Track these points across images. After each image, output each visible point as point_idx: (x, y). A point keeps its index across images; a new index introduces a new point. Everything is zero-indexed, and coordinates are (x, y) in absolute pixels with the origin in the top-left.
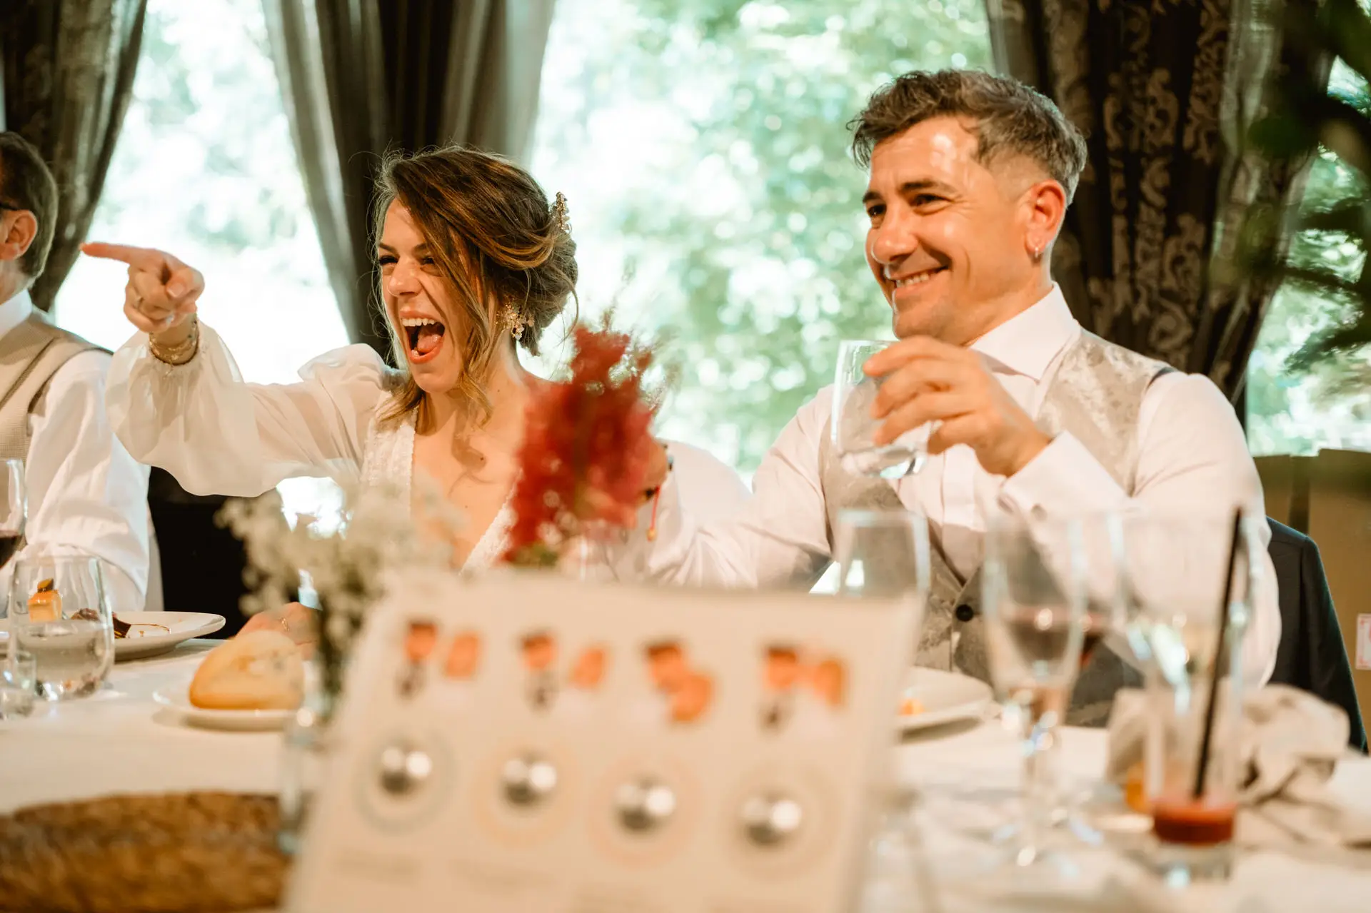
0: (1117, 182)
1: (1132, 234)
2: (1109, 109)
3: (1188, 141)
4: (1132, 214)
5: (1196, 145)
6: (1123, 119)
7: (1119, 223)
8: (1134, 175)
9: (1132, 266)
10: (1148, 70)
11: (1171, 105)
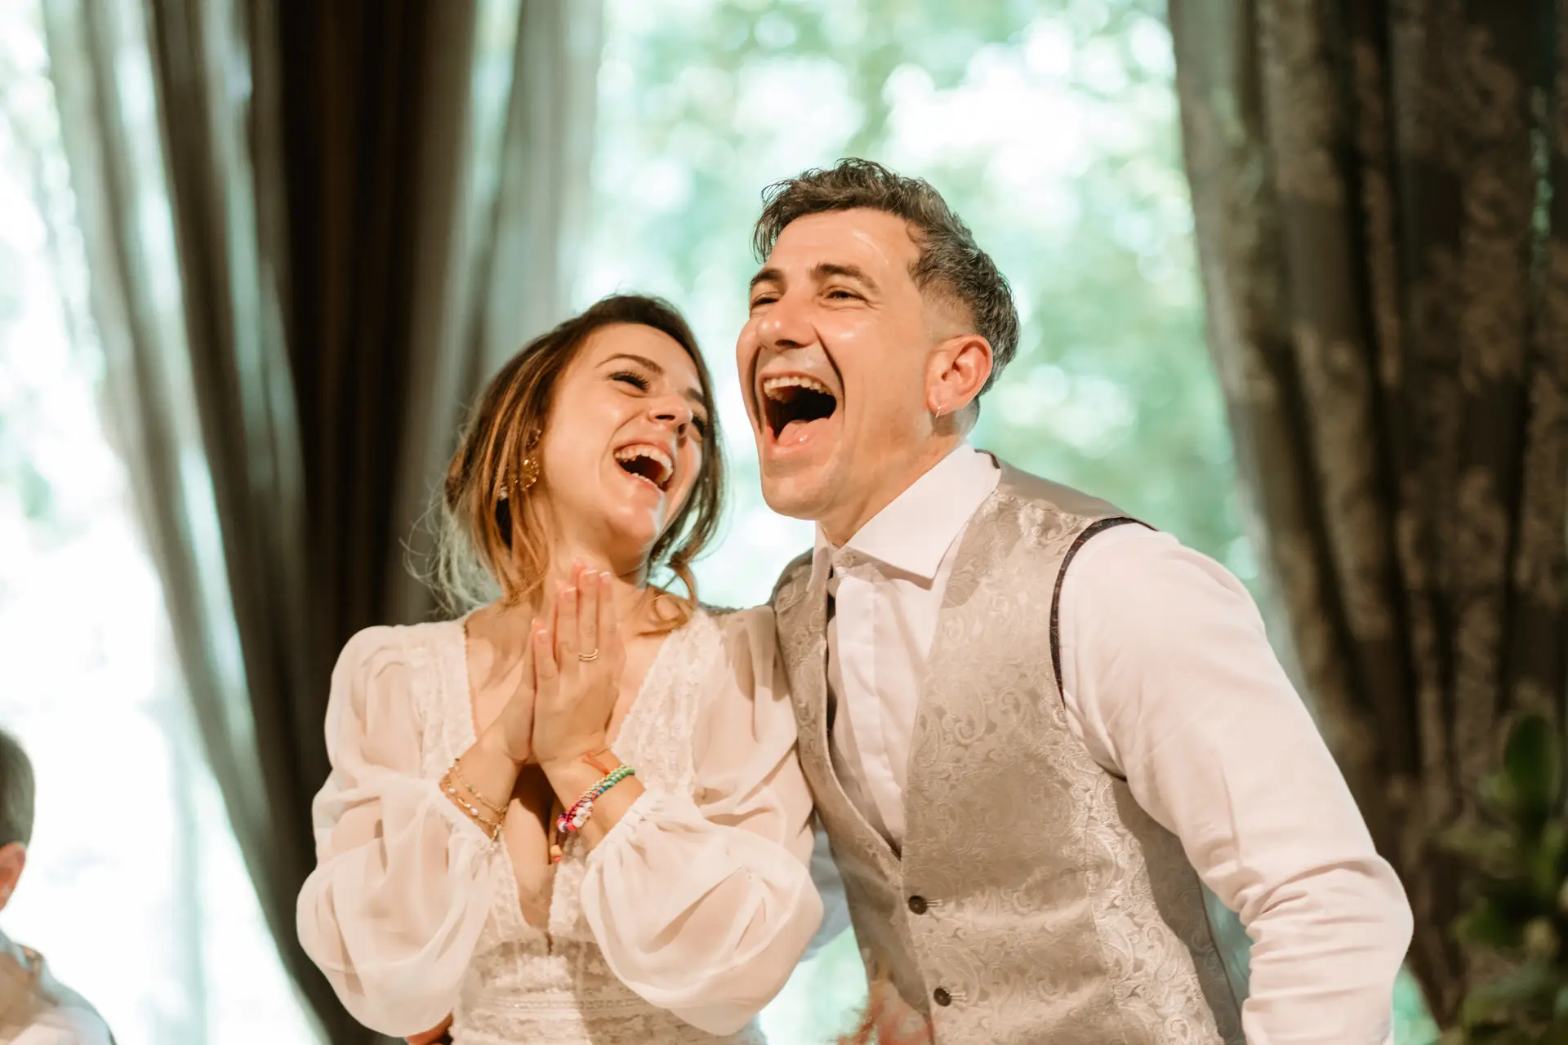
0: (1423, 636)
1: (1448, 712)
2: (1407, 530)
3: (1523, 572)
4: (1447, 680)
5: (1534, 581)
6: (1428, 545)
7: (1429, 698)
8: (1446, 623)
9: (1451, 758)
10: (1462, 467)
11: (1496, 522)
